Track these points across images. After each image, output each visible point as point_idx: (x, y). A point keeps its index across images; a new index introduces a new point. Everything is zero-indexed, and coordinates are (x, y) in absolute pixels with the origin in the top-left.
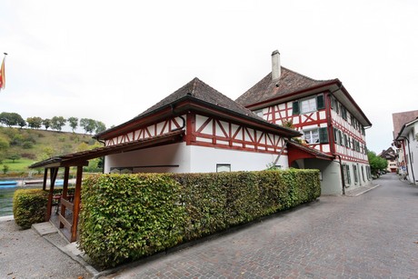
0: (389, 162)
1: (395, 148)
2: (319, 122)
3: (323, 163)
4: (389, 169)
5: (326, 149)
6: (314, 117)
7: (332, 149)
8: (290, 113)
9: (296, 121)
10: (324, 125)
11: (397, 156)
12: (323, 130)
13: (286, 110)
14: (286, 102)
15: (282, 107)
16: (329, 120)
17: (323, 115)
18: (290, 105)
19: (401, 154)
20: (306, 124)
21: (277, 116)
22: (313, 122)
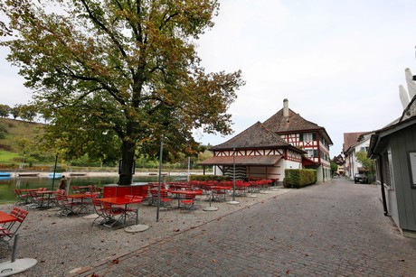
0: (339, 167)
1: (343, 156)
2: (313, 146)
3: (315, 166)
4: (338, 172)
5: (316, 160)
6: (311, 144)
7: (319, 160)
8: (298, 140)
9: (301, 144)
10: (316, 148)
11: (345, 162)
12: (315, 151)
13: (296, 138)
14: (296, 134)
15: (293, 136)
16: (318, 146)
17: (315, 143)
18: (298, 135)
19: (347, 162)
20: (306, 146)
21: (290, 140)
22: (310, 146)
